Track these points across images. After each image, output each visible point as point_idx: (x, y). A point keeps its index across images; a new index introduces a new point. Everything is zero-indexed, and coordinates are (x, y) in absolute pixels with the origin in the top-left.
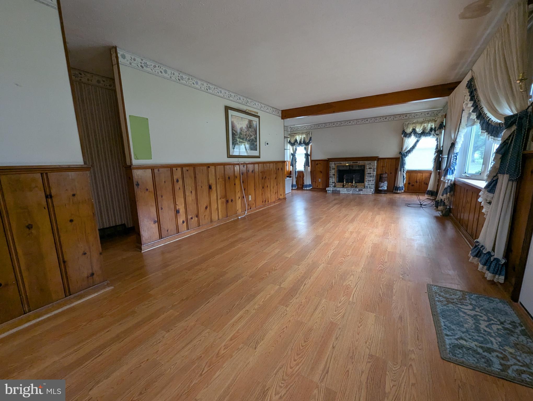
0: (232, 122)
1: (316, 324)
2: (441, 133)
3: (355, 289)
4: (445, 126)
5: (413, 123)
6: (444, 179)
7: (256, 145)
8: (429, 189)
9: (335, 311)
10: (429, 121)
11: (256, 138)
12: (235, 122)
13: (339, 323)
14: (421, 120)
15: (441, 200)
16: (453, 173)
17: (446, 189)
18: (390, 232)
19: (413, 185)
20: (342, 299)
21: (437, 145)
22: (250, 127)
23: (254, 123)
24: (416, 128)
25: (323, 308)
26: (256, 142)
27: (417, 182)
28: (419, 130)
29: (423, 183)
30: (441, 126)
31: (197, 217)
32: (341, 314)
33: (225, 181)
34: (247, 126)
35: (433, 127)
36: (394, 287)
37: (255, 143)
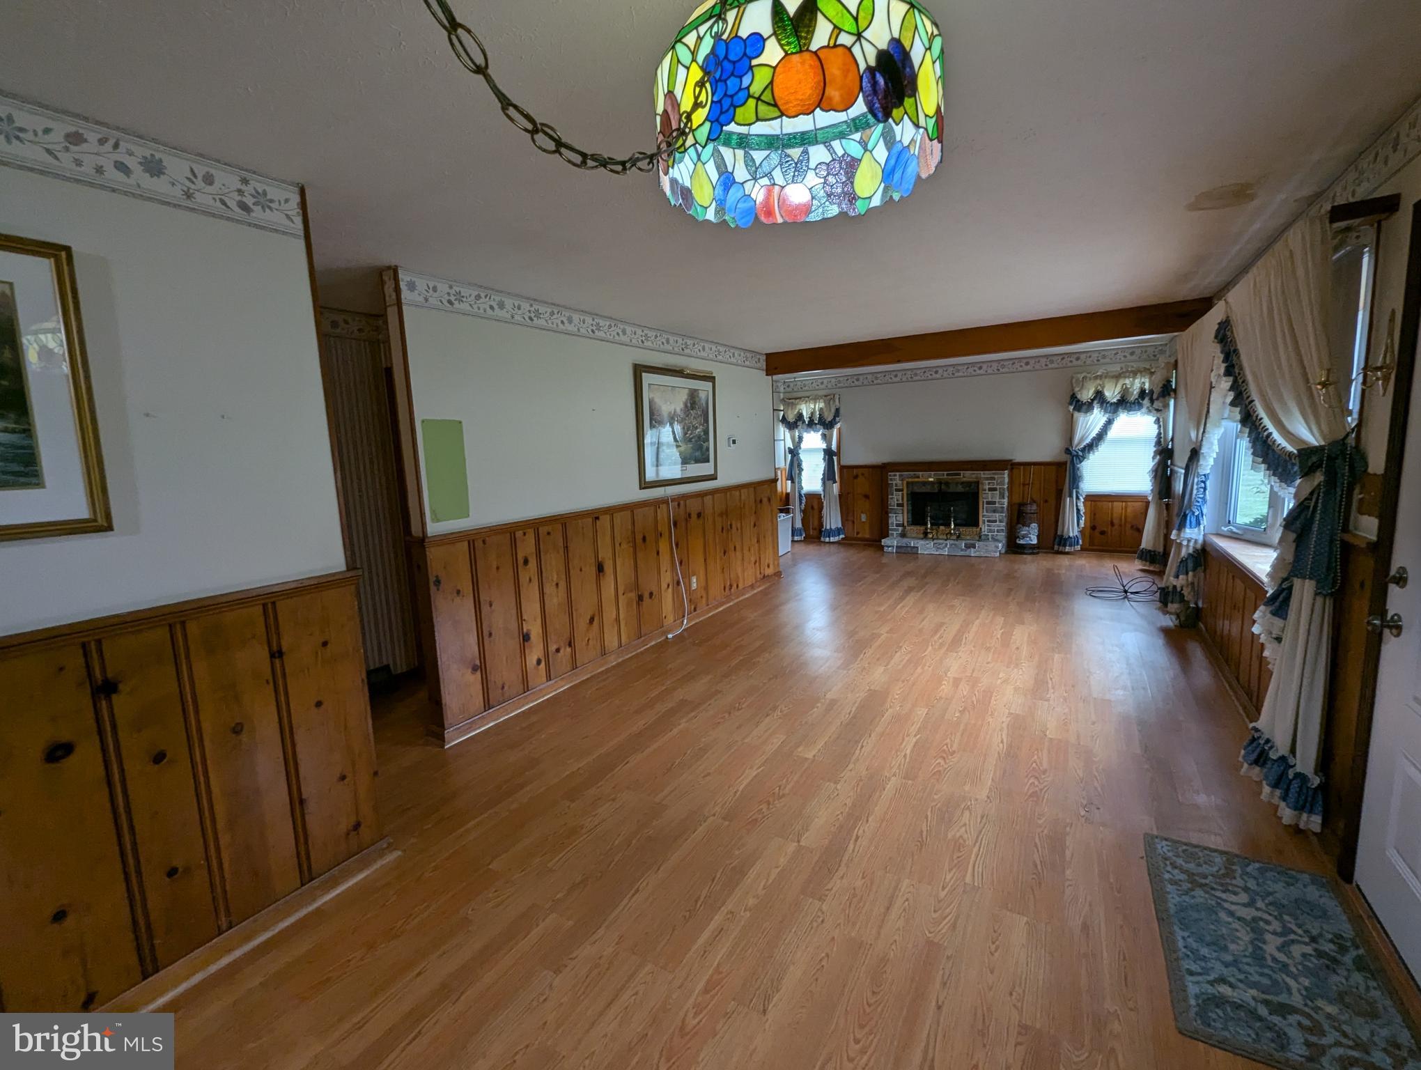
0: (651, 402)
1: (893, 947)
2: (1167, 406)
3: (975, 850)
4: (1175, 391)
5: (1096, 378)
6: (1178, 535)
7: (708, 449)
8: (1143, 546)
9: (935, 911)
10: (1134, 373)
11: (706, 432)
12: (657, 400)
13: (945, 944)
14: (1116, 368)
15: (1175, 587)
16: (1198, 524)
17: (1183, 562)
18: (1051, 679)
19: (1103, 533)
20: (948, 877)
21: (1159, 434)
22: (693, 408)
23: (702, 395)
24: (1103, 387)
25: (907, 903)
26: (707, 440)
27: (1112, 524)
28: (1112, 394)
29: (1129, 526)
30: (1167, 390)
31: (570, 645)
32: (950, 917)
33: (635, 547)
34: (686, 406)
35: (1147, 386)
36: (1067, 844)
37: (705, 445)
